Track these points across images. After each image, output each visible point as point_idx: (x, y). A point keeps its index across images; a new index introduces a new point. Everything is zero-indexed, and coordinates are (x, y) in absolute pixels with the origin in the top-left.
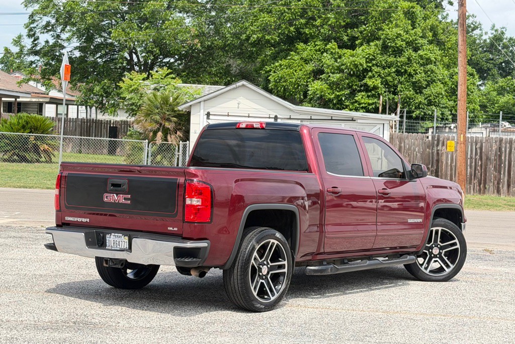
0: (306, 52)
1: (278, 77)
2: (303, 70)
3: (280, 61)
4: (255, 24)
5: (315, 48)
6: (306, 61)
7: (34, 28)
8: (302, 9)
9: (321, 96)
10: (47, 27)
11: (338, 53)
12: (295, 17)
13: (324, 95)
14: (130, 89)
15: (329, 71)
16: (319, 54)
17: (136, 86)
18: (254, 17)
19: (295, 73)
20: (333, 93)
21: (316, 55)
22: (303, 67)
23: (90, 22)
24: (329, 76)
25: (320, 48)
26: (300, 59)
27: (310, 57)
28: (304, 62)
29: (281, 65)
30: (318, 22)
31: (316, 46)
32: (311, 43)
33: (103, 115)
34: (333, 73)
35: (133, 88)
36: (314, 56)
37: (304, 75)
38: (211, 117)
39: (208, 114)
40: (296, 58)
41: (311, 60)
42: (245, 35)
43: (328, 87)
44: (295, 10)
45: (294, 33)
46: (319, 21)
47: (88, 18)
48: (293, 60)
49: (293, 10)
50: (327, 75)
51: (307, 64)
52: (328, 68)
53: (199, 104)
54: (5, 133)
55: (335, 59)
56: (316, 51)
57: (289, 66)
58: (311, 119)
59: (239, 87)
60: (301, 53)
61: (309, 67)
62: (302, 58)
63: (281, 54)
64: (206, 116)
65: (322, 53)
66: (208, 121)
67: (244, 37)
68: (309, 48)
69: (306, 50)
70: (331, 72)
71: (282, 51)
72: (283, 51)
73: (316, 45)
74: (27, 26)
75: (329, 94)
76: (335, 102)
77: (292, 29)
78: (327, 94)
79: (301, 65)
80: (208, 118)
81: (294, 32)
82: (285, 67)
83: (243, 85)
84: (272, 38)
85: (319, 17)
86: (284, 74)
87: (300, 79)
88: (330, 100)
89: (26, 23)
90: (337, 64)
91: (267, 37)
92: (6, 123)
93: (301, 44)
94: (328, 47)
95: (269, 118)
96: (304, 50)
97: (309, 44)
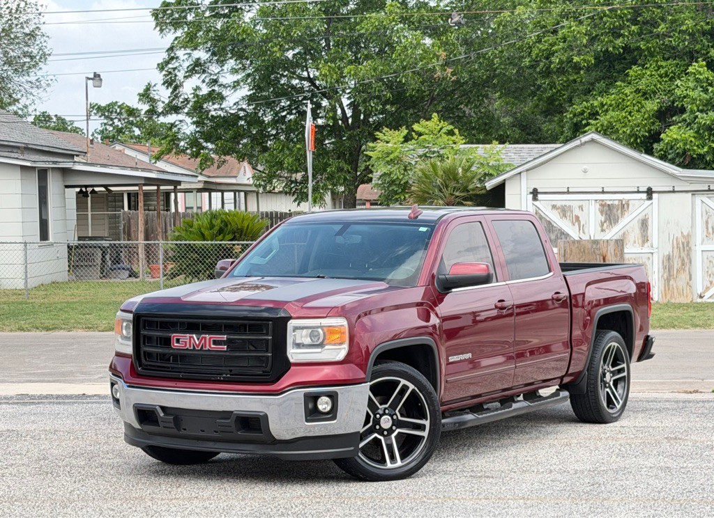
0: (644, 81)
1: (602, 125)
2: (643, 110)
3: (599, 98)
4: (546, 39)
5: (659, 72)
6: (646, 95)
7: (174, 69)
8: (632, 8)
9: (685, 152)
10: (197, 67)
11: (708, 79)
12: (623, 23)
13: (689, 150)
14: (388, 159)
15: (695, 108)
16: (666, 81)
17: (396, 154)
18: (541, 28)
19: (630, 118)
20: (705, 145)
21: (661, 83)
22: (643, 107)
23: (278, 55)
24: (696, 117)
25: (666, 72)
26: (635, 92)
27: (653, 87)
28: (642, 96)
29: (602, 105)
30: (662, 28)
31: (659, 69)
32: (651, 65)
33: (298, 204)
34: (702, 111)
35: (392, 156)
36: (659, 86)
37: (646, 119)
38: (540, 197)
39: (535, 193)
40: (627, 91)
41: (655, 93)
42: (527, 60)
43: (695, 135)
44: (621, 10)
45: (622, 51)
46: (663, 26)
47: (275, 49)
48: (623, 93)
49: (619, 12)
50: (692, 116)
51: (647, 99)
52: (693, 103)
53: (518, 177)
54: (194, 242)
55: (702, 87)
56: (661, 76)
57: (619, 106)
58: (709, 190)
59: (586, 142)
60: (636, 82)
61: (652, 106)
62: (638, 91)
63: (597, 85)
64: (531, 196)
65: (672, 79)
66: (536, 203)
67: (527, 62)
68: (649, 73)
69: (644, 76)
70: (698, 111)
71: (598, 80)
72: (600, 80)
73: (659, 67)
74: (161, 67)
75: (698, 146)
76: (708, 159)
77: (619, 42)
78: (695, 148)
79: (638, 102)
80: (535, 198)
81: (623, 48)
82: (611, 108)
83: (593, 141)
84: (584, 60)
85: (663, 19)
86: (612, 120)
87: (638, 126)
88: (701, 157)
89: (160, 62)
90: (705, 95)
91: (576, 59)
92: (191, 227)
93: (633, 67)
94: (690, 69)
95: (638, 192)
96: (640, 77)
97: (648, 66)
